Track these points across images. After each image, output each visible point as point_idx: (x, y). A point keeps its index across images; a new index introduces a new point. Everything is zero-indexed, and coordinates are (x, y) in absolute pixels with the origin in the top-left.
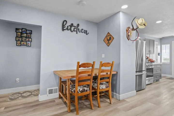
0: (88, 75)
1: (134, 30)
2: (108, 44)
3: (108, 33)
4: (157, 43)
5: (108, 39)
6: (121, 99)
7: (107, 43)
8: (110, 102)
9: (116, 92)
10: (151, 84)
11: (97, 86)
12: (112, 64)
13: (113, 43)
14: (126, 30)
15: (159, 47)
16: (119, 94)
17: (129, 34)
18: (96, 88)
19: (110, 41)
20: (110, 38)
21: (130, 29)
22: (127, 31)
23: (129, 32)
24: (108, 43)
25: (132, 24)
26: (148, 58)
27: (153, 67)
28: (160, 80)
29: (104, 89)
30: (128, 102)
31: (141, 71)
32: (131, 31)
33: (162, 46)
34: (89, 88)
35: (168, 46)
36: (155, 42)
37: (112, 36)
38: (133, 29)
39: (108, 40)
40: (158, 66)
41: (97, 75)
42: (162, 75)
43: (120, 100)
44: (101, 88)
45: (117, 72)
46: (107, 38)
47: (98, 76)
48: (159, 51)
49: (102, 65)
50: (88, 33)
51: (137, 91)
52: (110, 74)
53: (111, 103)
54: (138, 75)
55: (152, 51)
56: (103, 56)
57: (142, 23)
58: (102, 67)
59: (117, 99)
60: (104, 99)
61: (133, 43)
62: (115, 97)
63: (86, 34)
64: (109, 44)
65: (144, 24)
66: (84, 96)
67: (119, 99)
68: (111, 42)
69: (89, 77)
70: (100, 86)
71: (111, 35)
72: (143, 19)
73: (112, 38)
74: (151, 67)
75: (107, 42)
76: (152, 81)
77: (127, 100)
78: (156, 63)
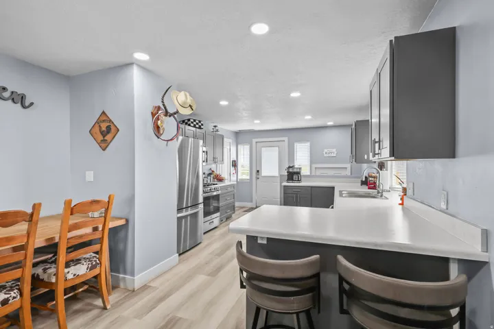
0: (11, 251)
1: (170, 116)
2: (104, 145)
3: (104, 113)
4: (230, 141)
5: (104, 129)
6: (137, 285)
7: (99, 141)
8: (102, 305)
9: (125, 273)
10: (216, 228)
11: (54, 275)
12: (109, 202)
13: (116, 143)
14: (152, 113)
15: (233, 149)
16: (133, 274)
17: (159, 122)
18: (54, 280)
19: (108, 137)
20: (109, 128)
21: (160, 112)
22: (153, 115)
23: (158, 119)
24: (102, 141)
25: (163, 102)
26: (213, 171)
27: (219, 192)
28: (233, 215)
29: (82, 276)
30: (156, 288)
31: (195, 205)
32: (164, 117)
33: (239, 146)
34: (19, 289)
35: (247, 147)
36: (225, 139)
37: (113, 123)
38: (166, 114)
39: (104, 134)
40: (229, 189)
41: (57, 240)
42: (237, 204)
43: (134, 289)
44: (70, 276)
45: (127, 221)
46: (100, 126)
47: (57, 243)
48: (234, 157)
49: (72, 209)
50: (32, 104)
51: (180, 255)
52: (103, 230)
53: (105, 308)
54: (191, 215)
55: (219, 158)
56: (90, 176)
57: (185, 103)
58: (72, 214)
59: (126, 290)
60: (88, 301)
61: (167, 145)
62: (122, 285)
63: (19, 105)
64: (107, 145)
65: (190, 106)
66: (5, 319)
67: (130, 288)
68: (111, 141)
69: (19, 256)
70: (66, 270)
71: (110, 121)
72: (188, 94)
73: (113, 128)
74: (215, 193)
75: (101, 138)
76: (216, 222)
77: (152, 284)
78: (227, 183)
